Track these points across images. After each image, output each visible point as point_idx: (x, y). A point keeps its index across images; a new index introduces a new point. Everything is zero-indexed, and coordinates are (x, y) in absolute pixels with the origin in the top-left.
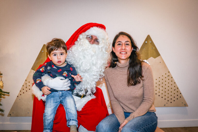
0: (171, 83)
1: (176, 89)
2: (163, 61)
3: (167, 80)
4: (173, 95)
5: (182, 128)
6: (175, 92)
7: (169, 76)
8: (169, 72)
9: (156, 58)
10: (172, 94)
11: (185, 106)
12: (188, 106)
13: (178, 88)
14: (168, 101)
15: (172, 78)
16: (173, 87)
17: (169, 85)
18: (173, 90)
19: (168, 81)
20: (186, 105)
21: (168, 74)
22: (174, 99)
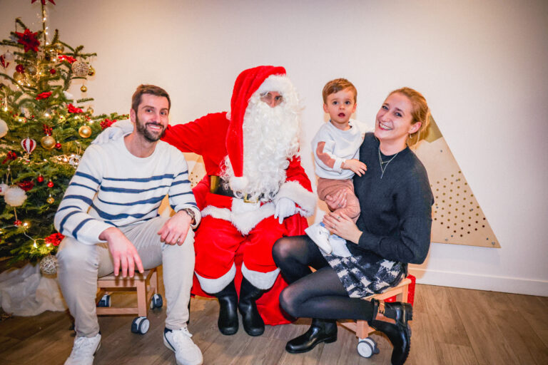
0: (463, 195)
1: (475, 208)
2: (448, 148)
3: (454, 187)
4: (467, 221)
5: (482, 292)
6: (472, 214)
7: (459, 180)
8: (460, 172)
9: (432, 143)
10: (465, 218)
11: (494, 247)
12: (500, 247)
13: (478, 207)
14: (455, 232)
15: (466, 184)
16: (467, 203)
17: (460, 199)
18: (466, 210)
19: (456, 191)
20: (495, 244)
21: (457, 176)
22: (469, 229)
